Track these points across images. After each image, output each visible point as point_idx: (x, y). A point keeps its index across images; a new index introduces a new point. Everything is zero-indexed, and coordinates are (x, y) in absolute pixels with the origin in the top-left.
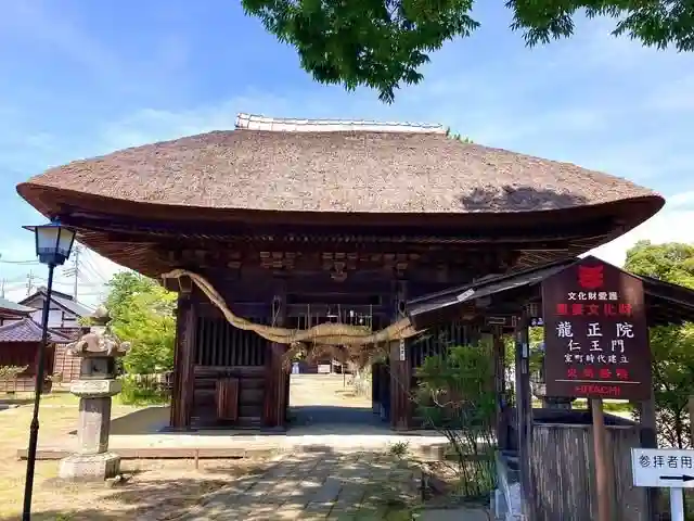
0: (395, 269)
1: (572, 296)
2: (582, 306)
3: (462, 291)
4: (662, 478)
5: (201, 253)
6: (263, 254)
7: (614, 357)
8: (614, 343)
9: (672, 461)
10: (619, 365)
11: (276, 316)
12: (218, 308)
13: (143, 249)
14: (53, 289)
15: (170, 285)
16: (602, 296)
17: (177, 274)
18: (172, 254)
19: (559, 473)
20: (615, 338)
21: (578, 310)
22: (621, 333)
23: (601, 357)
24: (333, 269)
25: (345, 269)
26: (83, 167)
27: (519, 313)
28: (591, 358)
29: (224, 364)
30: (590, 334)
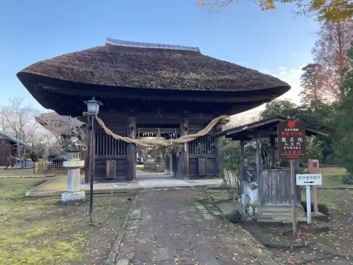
1: (286, 130)
2: (288, 133)
7: (297, 147)
8: (297, 143)
16: (294, 130)
22: (299, 140)
23: (294, 147)
24: (156, 113)
25: (161, 113)
28: (291, 148)
29: (108, 154)
30: (291, 141)
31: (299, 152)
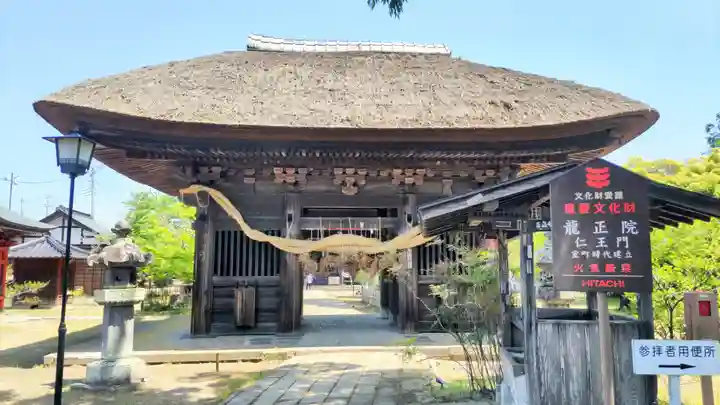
0: (402, 183)
1: (579, 196)
2: (588, 205)
3: (472, 196)
4: (660, 366)
5: (217, 170)
6: (277, 171)
7: (619, 252)
8: (619, 240)
9: (670, 350)
10: (624, 260)
11: (291, 229)
12: (235, 221)
13: (161, 165)
14: (74, 209)
15: (189, 200)
16: (609, 195)
17: (195, 189)
18: (189, 171)
19: (563, 366)
20: (621, 235)
21: (585, 209)
22: (626, 230)
23: (607, 254)
24: (344, 184)
25: (355, 185)
26: (99, 86)
27: (524, 217)
28: (597, 254)
29: (241, 274)
30: (596, 232)
31: (625, 267)
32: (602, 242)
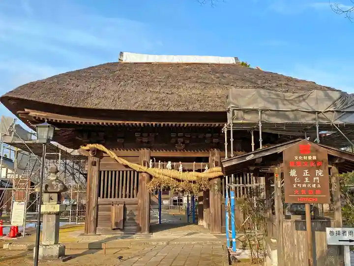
3: (248, 155)
4: (339, 241)
5: (101, 134)
6: (137, 134)
7: (315, 185)
9: (344, 233)
10: (317, 188)
13: (69, 132)
19: (296, 243)
20: (315, 177)
22: (318, 174)
24: (176, 142)
25: (183, 143)
28: (304, 186)
29: (115, 197)
30: (304, 175)
31: (318, 192)
32: (307, 180)
